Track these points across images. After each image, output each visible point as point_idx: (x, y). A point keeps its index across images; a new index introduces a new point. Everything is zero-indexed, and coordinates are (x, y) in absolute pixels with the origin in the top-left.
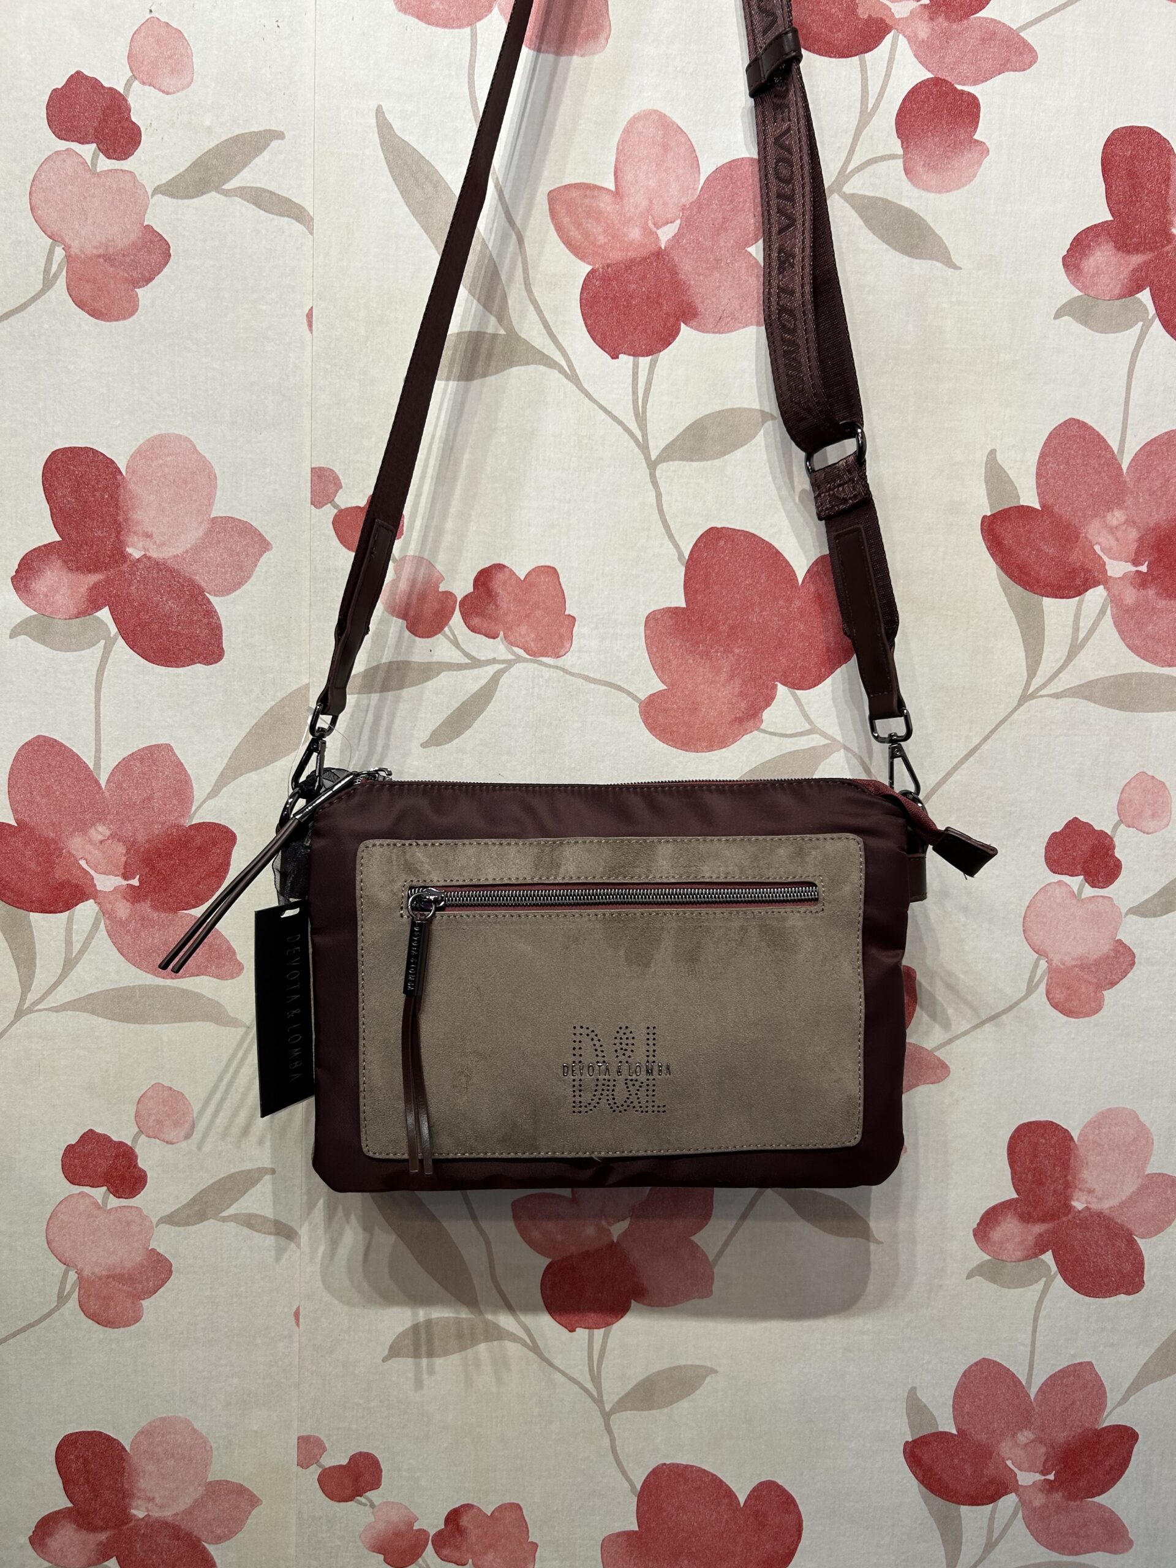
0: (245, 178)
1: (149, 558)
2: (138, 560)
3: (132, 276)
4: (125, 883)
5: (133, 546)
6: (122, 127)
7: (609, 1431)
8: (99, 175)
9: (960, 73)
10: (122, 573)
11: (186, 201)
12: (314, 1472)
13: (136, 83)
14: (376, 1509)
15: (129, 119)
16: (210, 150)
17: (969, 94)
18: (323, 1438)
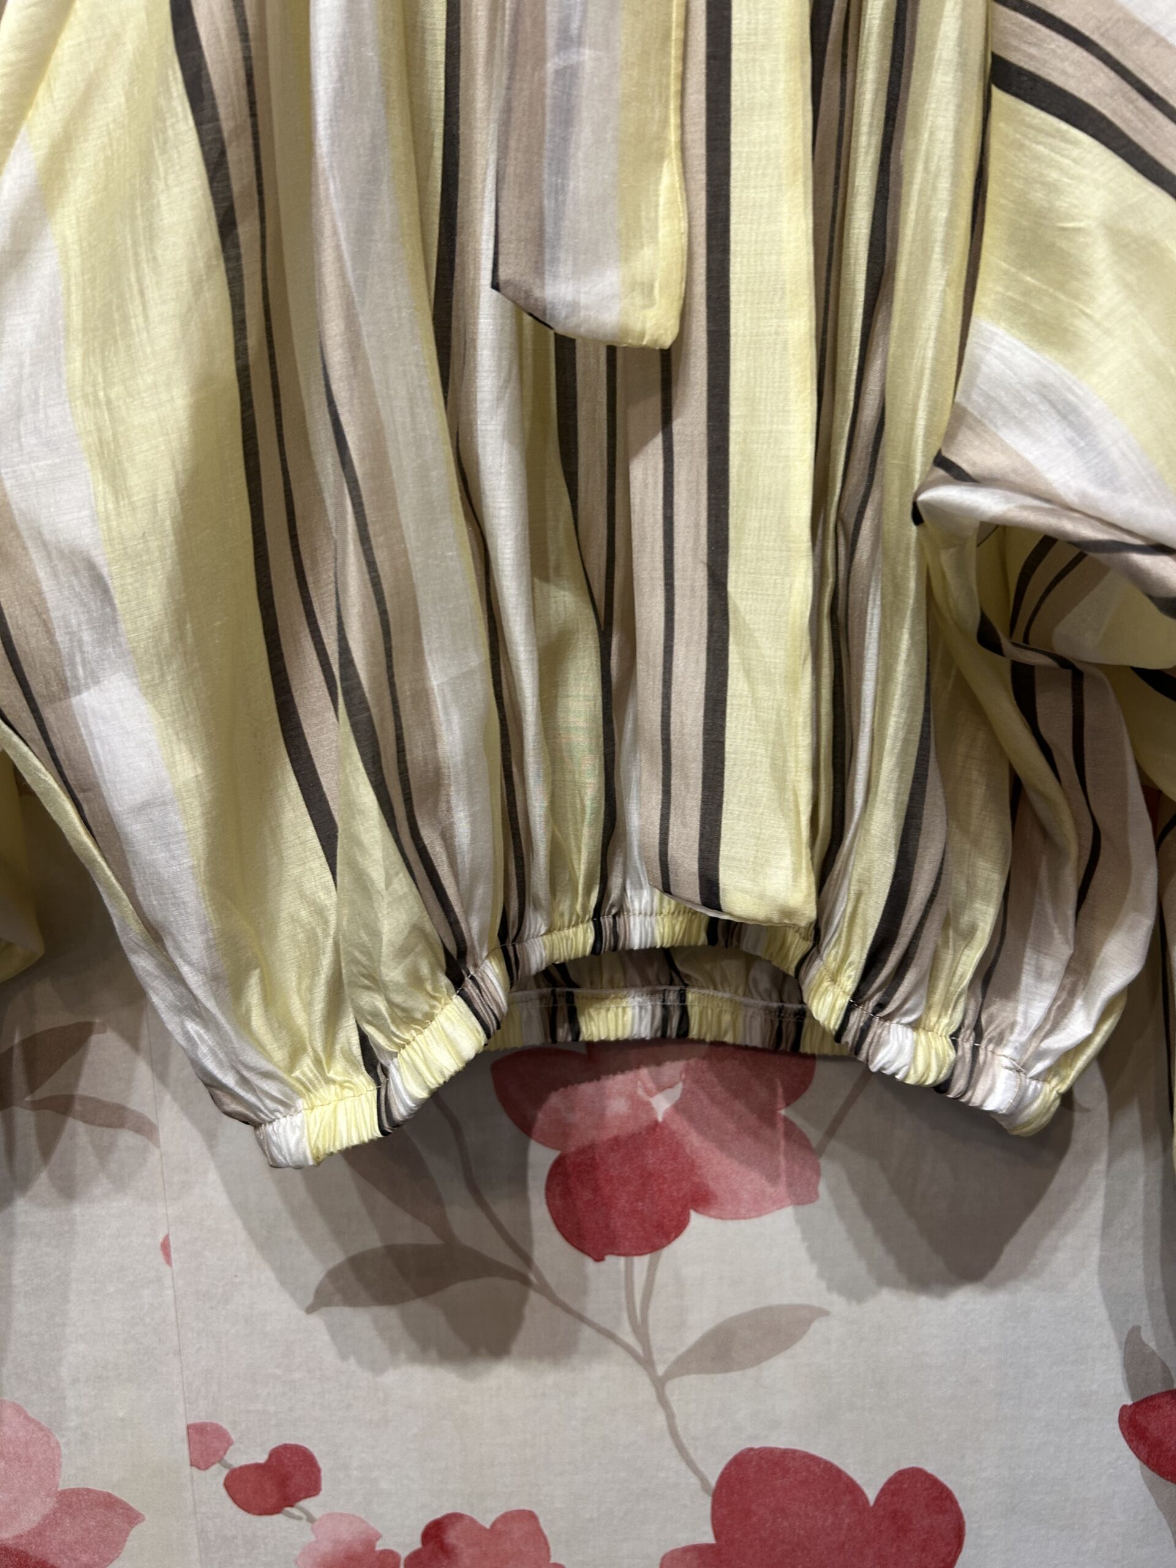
7: (663, 1402)
12: (217, 1475)
14: (316, 1524)
18: (225, 1426)
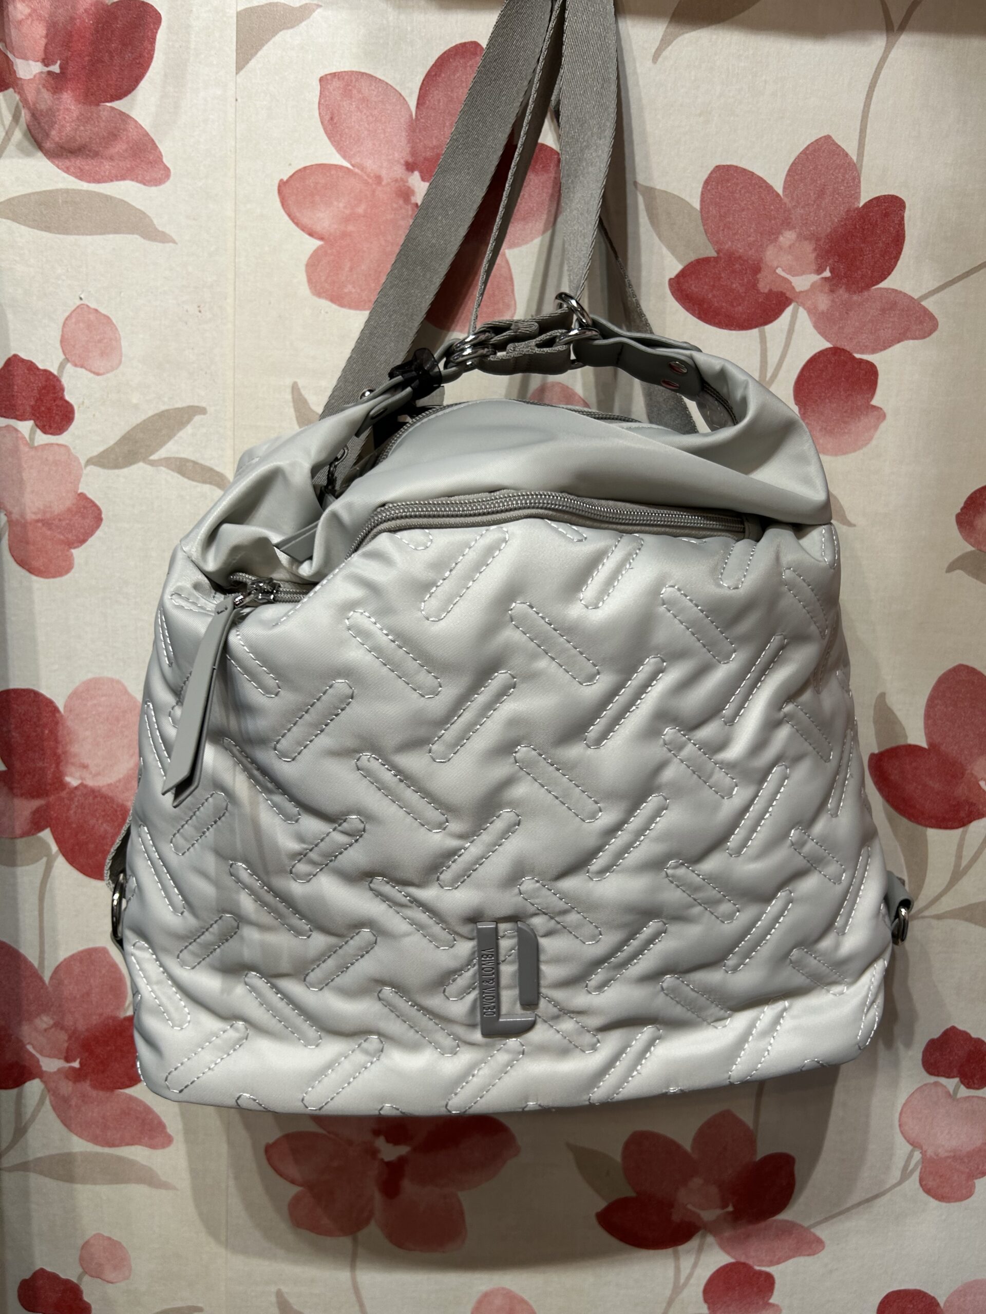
0: (170, 449)
1: (85, 786)
2: (76, 788)
3: (67, 538)
4: (67, 1065)
5: (72, 775)
6: (57, 406)
8: (36, 448)
9: (859, 342)
10: (61, 799)
11: (117, 471)
13: (69, 366)
15: (62, 398)
16: (138, 425)
17: (867, 362)
